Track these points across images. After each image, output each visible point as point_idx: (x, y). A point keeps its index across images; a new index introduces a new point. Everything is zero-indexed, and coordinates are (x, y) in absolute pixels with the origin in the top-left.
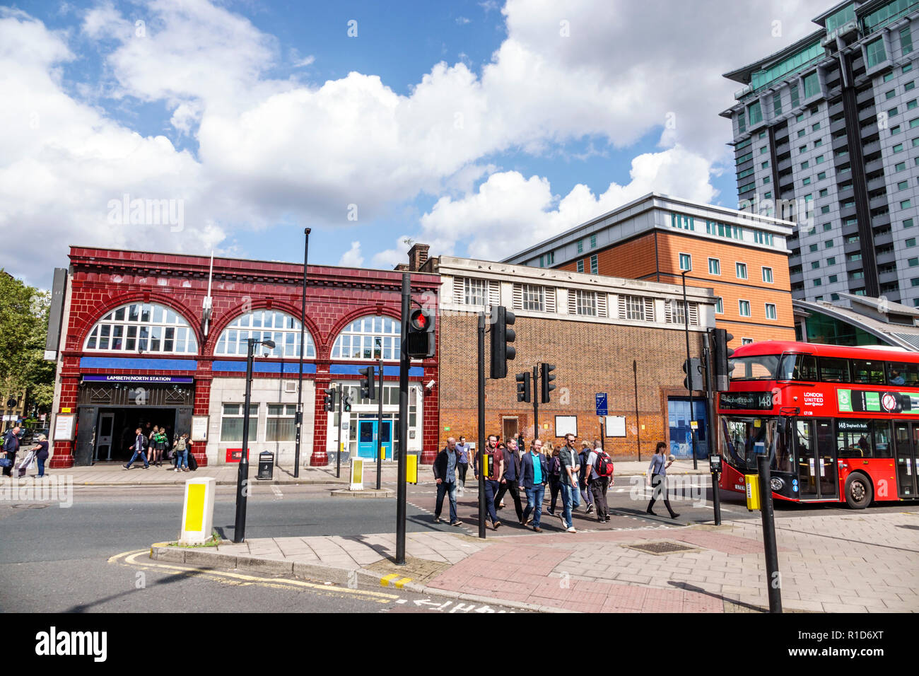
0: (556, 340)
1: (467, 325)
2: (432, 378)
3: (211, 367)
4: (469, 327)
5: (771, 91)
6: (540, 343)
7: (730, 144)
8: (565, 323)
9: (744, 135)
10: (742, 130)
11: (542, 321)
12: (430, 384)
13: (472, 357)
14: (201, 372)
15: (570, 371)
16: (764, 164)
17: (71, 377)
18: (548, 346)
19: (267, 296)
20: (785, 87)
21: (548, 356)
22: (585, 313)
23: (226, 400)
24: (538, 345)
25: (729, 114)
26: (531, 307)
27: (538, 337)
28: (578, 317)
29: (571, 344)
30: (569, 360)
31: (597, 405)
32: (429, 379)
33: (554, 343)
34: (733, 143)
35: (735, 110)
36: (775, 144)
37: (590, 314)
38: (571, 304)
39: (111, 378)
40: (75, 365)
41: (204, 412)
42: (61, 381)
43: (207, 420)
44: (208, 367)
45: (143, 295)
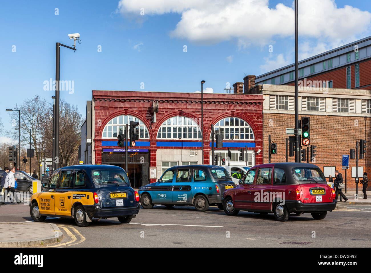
0: (325, 127)
1: (277, 121)
2: (260, 148)
3: (156, 145)
4: (278, 122)
6: (316, 128)
8: (330, 117)
11: (318, 116)
12: (259, 151)
13: (280, 137)
14: (152, 147)
15: (333, 143)
17: (98, 150)
18: (320, 130)
19: (179, 110)
21: (320, 135)
22: (342, 111)
23: (164, 160)
24: (315, 130)
26: (312, 109)
27: (315, 125)
28: (338, 114)
29: (334, 128)
30: (332, 137)
31: (343, 161)
32: (258, 149)
33: (324, 128)
37: (345, 111)
38: (333, 106)
39: (114, 150)
40: (100, 145)
41: (155, 166)
42: (94, 152)
43: (156, 169)
44: (155, 145)
45: (124, 112)
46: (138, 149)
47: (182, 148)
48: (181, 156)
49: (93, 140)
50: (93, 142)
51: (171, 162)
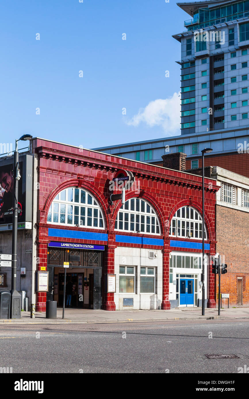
3: (115, 239)
5: (214, 28)
7: (178, 63)
9: (190, 57)
10: (189, 53)
14: (111, 243)
16: (204, 84)
20: (224, 27)
23: (121, 263)
25: (179, 38)
32: (212, 252)
34: (180, 62)
35: (185, 35)
36: (213, 71)
39: (63, 245)
40: (46, 234)
41: (112, 272)
42: (36, 246)
43: (115, 277)
44: (113, 239)
45: (78, 181)
46: (92, 245)
47: (142, 246)
48: (140, 257)
49: (34, 226)
50: (34, 228)
51: (127, 267)
